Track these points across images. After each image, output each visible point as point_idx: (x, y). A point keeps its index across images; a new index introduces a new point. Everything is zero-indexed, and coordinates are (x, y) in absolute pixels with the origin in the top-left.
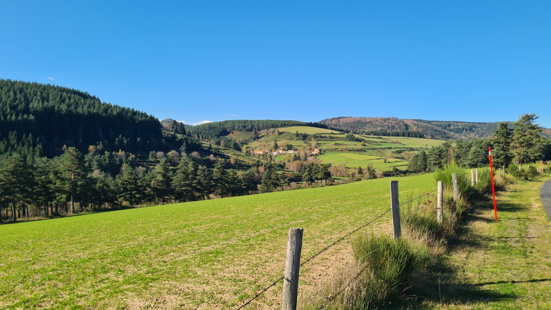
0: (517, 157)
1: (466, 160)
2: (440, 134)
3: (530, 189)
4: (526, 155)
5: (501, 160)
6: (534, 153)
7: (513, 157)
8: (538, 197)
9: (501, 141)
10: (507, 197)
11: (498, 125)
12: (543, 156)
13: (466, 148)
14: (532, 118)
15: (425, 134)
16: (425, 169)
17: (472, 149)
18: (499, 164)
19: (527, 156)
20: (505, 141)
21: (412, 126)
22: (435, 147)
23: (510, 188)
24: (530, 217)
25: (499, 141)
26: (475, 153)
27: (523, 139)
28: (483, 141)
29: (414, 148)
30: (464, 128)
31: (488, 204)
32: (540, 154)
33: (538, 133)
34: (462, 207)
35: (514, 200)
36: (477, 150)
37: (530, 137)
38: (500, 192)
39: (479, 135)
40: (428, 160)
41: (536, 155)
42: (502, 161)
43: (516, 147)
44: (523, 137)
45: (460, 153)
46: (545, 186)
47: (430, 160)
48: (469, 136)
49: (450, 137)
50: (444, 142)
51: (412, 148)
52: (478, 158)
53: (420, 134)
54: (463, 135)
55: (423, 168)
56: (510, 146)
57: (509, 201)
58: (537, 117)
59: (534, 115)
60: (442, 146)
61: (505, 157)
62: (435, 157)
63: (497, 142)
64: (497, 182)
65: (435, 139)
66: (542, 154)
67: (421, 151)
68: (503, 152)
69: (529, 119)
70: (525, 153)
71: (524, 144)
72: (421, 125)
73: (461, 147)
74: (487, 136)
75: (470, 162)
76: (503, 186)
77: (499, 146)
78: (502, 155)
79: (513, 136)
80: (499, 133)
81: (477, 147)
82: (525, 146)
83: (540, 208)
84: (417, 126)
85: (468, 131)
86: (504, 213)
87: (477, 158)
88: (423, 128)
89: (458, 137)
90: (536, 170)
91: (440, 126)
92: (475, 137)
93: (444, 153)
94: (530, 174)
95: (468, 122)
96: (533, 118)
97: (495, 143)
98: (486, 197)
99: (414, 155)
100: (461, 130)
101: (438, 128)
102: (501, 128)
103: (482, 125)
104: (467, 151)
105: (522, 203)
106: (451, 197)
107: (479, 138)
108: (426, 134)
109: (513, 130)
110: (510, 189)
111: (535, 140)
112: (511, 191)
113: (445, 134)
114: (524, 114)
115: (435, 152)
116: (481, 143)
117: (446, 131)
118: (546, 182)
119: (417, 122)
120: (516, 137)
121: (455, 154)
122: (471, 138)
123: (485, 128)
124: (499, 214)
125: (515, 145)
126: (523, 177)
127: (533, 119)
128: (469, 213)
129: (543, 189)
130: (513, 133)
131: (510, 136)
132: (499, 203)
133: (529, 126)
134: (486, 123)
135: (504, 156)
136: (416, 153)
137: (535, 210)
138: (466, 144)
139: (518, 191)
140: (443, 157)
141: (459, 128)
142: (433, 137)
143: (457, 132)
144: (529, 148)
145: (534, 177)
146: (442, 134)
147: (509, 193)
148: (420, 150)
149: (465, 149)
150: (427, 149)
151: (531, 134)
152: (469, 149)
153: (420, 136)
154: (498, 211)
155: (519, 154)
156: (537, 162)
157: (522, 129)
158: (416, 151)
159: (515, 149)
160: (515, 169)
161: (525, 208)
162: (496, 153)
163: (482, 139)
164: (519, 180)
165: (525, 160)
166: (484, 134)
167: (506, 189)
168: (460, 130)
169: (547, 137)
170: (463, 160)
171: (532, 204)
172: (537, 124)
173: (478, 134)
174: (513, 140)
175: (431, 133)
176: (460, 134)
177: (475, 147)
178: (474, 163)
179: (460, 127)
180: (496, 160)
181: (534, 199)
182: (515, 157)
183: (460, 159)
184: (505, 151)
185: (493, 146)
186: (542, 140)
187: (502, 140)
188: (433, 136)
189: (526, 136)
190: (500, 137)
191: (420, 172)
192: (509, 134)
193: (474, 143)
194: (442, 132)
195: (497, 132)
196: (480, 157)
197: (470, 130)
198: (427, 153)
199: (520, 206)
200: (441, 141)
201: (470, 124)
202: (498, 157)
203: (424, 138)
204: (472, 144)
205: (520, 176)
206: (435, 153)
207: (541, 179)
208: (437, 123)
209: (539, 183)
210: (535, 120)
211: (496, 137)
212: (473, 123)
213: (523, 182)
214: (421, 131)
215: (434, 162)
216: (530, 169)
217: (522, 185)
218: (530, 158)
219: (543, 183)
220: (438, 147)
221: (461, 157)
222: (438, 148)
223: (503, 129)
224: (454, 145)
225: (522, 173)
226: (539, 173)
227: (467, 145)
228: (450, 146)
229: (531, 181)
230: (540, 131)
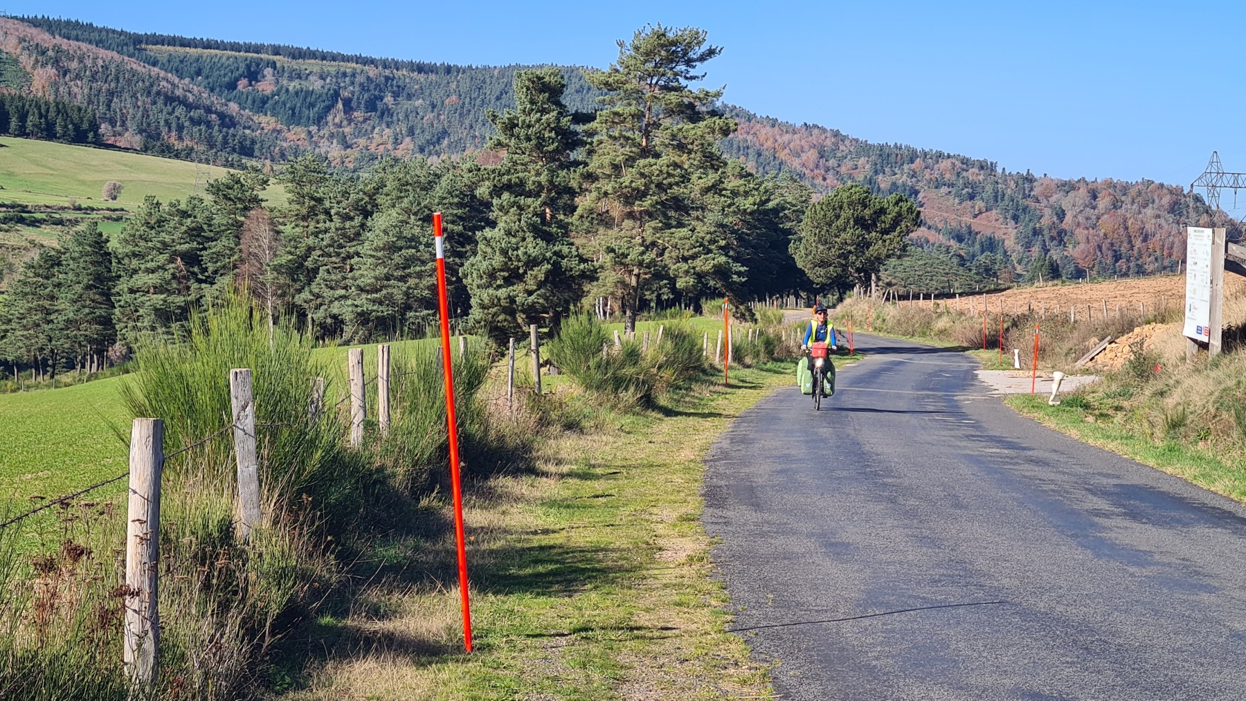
0: (609, 278)
1: (345, 288)
2: (195, 122)
3: (659, 460)
4: (653, 263)
5: (530, 293)
6: (694, 257)
7: (592, 276)
8: (693, 506)
9: (531, 181)
10: (540, 511)
11: (516, 84)
12: (739, 274)
13: (348, 218)
14: (685, 54)
15: (104, 119)
16: (101, 347)
17: (380, 221)
18: (520, 318)
19: (660, 274)
20: (551, 182)
21: (26, 61)
22: (165, 207)
23: (563, 455)
24: (643, 619)
25: (522, 183)
26: (392, 248)
27: (642, 175)
28: (438, 176)
29: (38, 208)
30: (336, 94)
31: (437, 553)
32: (723, 259)
33: (718, 145)
34: (280, 576)
35: (576, 521)
36: (407, 233)
37: (676, 165)
38: (504, 483)
39: (421, 140)
40: (123, 285)
41: (704, 264)
42: (531, 299)
43: (605, 221)
44: (642, 162)
45: (310, 249)
46: (732, 441)
47: (132, 291)
48: (362, 142)
49: (253, 142)
50: (220, 173)
51: (24, 209)
52: (412, 282)
53: (75, 116)
54: (332, 136)
55: (91, 341)
56: (573, 209)
57: (546, 532)
58: (711, 52)
59: (697, 39)
60: (209, 199)
61: (548, 273)
62: (162, 268)
63: (508, 187)
64: (493, 421)
65: (167, 151)
66: (736, 260)
67: (82, 227)
68: (542, 244)
69: (672, 59)
70: (650, 256)
71: (647, 203)
72: (81, 61)
73: (314, 209)
74: (459, 146)
75: (364, 302)
76: (526, 448)
77: (521, 208)
78: (532, 263)
79: (590, 153)
80: (523, 133)
81: (407, 211)
82: (651, 215)
83: (696, 566)
84: (56, 62)
85: (358, 115)
86: (512, 601)
87: (403, 279)
88: (93, 78)
89: (304, 145)
90: (701, 350)
91: (198, 73)
92: (399, 154)
93: (217, 246)
94: (667, 374)
95: (358, 60)
96: (691, 55)
97: (497, 191)
98: (428, 511)
99: (35, 255)
100: (320, 106)
101: (184, 86)
102: (532, 102)
103: (433, 77)
104: (351, 232)
105: (610, 538)
106: (217, 516)
107: (419, 156)
108: (112, 122)
109: (590, 118)
110: (559, 462)
111: (700, 182)
112: (562, 476)
113: (227, 121)
114: (648, 31)
115: (168, 239)
116: (428, 187)
117: (233, 107)
118: (742, 419)
119: (58, 40)
120: (606, 160)
121: (281, 250)
122: (373, 158)
123: (454, 97)
124: (486, 607)
125: (603, 206)
126: (632, 389)
127: (689, 62)
128: (321, 612)
129: (725, 455)
130: (591, 134)
131: (578, 154)
132: (498, 545)
133: (673, 97)
134: (458, 70)
135: (547, 266)
136: (50, 238)
137: (670, 575)
138: (346, 194)
139: (599, 471)
140: (211, 267)
141: (310, 93)
142: (153, 143)
143: (294, 118)
144: (669, 226)
145: (689, 389)
146: (209, 125)
147: (551, 482)
148: (76, 222)
149: (337, 221)
150: (119, 219)
151: (681, 147)
152: (363, 226)
153: (77, 128)
154: (483, 590)
155: (620, 259)
156: (707, 305)
157: (639, 116)
158: (46, 229)
159: (601, 230)
160: (594, 343)
161: (620, 569)
162: (504, 252)
163: (434, 162)
164: (613, 408)
165: (648, 295)
166: (445, 133)
167: (540, 465)
168: (312, 105)
169: (758, 164)
170: (328, 293)
171: (660, 542)
172: (712, 90)
173: (411, 132)
174: (591, 177)
175: (146, 114)
176: (314, 129)
177: (393, 212)
178: (385, 311)
179: (316, 84)
180: (502, 293)
181: (675, 515)
182: (601, 275)
183: (310, 282)
184: (549, 238)
185: (488, 205)
186: (732, 183)
187: (536, 173)
188: (158, 136)
189: (657, 156)
190: (526, 158)
191: (70, 366)
192: (570, 141)
193: (390, 185)
194: (209, 110)
195: (510, 126)
196: (420, 275)
197: (371, 106)
198: (113, 245)
199: (601, 555)
200: (204, 166)
201: (372, 71)
202: (514, 277)
203: (100, 143)
204: (377, 190)
205: (619, 383)
206: (165, 245)
207: (720, 403)
208: (181, 50)
209: (708, 423)
210: (699, 69)
211: (504, 153)
212: (385, 64)
213: (627, 420)
214: (80, 100)
215: (158, 299)
216: (669, 345)
217: (624, 439)
218: (673, 281)
219: (726, 425)
220: (183, 206)
221: (315, 271)
222: (184, 214)
223: (543, 111)
224: (277, 195)
225: (629, 371)
226: (712, 366)
227: (353, 197)
228: (257, 200)
229: (668, 412)
230: (726, 132)
